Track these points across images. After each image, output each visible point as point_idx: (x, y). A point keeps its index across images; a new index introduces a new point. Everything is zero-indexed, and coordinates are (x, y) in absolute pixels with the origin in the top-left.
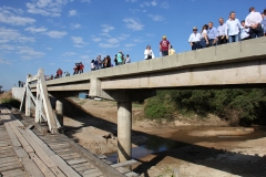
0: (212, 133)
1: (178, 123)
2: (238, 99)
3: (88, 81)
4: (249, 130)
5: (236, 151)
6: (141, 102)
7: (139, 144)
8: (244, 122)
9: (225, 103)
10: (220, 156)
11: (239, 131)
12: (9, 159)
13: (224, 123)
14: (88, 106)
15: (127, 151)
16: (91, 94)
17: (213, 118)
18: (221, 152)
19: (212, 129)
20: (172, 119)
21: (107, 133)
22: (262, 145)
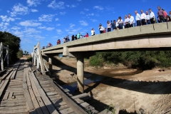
0: (120, 72)
1: (105, 68)
2: (132, 56)
3: (62, 48)
4: (135, 70)
5: (131, 80)
6: (88, 58)
7: (87, 78)
8: (133, 67)
9: (126, 58)
10: (124, 82)
11: (132, 71)
12: (20, 89)
13: (125, 67)
14: (64, 60)
15: (82, 82)
16: (63, 54)
17: (121, 65)
18: (125, 80)
19: (120, 70)
20: (102, 66)
21: (72, 73)
22: (140, 76)
